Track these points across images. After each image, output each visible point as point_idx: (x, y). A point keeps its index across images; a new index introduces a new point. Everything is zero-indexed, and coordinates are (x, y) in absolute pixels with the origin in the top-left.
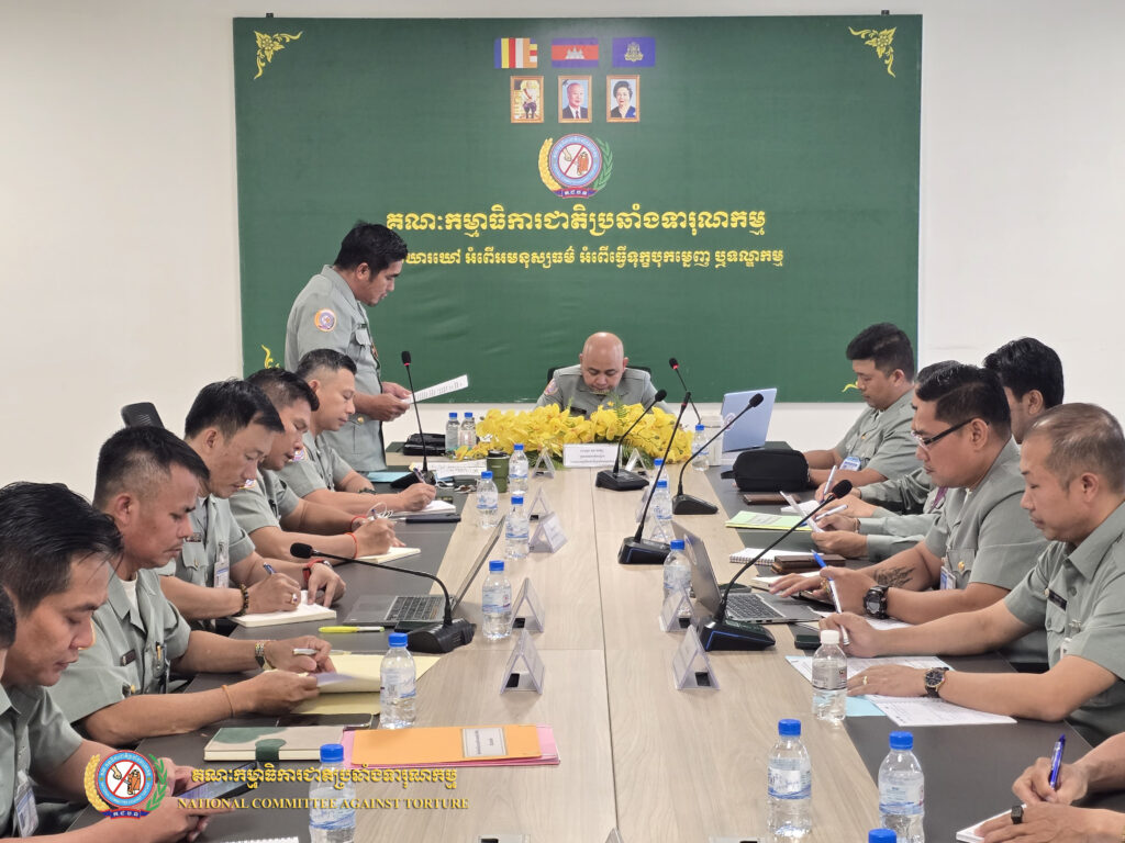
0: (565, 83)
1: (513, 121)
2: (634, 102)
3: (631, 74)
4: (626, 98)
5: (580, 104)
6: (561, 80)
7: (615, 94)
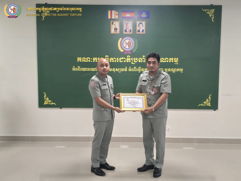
0: (125, 23)
1: (111, 33)
2: (144, 28)
3: (143, 21)
4: (142, 27)
5: (129, 29)
6: (124, 22)
7: (139, 26)
